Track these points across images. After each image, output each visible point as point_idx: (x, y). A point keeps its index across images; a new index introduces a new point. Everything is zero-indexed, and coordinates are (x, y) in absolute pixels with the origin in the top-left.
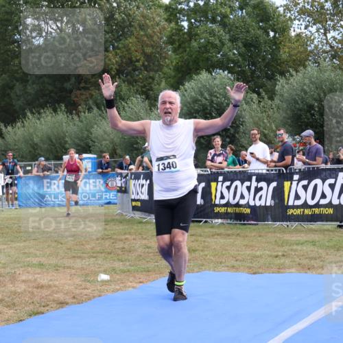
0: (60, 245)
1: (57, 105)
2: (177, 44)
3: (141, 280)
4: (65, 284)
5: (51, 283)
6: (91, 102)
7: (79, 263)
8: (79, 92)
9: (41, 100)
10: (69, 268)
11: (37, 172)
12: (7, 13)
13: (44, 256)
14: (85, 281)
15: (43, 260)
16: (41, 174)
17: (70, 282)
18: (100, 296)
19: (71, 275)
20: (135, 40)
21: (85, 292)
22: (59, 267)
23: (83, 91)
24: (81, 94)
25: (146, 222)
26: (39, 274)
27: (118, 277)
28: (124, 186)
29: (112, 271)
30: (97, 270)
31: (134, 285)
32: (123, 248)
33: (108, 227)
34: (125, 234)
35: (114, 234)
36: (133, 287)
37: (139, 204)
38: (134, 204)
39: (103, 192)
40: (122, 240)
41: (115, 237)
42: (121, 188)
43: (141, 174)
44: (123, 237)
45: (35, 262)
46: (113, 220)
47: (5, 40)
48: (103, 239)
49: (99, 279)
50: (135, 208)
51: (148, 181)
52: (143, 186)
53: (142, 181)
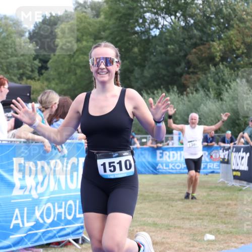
0: (171, 208)
1: (170, 87)
3: (242, 241)
4: (176, 242)
5: (163, 240)
6: (198, 85)
7: (187, 224)
8: (188, 76)
9: (156, 83)
10: (179, 227)
11: (152, 144)
12: (130, 8)
13: (157, 217)
14: (193, 239)
15: (157, 220)
16: (155, 146)
17: (179, 240)
19: (181, 234)
21: (194, 249)
22: (171, 226)
23: (191, 75)
24: (190, 78)
26: (153, 232)
27: (222, 237)
28: (226, 157)
29: (217, 232)
30: (203, 230)
31: (236, 245)
32: (226, 212)
33: (212, 193)
34: (227, 200)
35: (218, 199)
36: (235, 247)
37: (239, 174)
38: (235, 173)
39: (207, 162)
40: (224, 205)
41: (218, 202)
42: (224, 159)
43: (241, 147)
44: (226, 203)
45: (150, 221)
46: (216, 187)
47: (127, 31)
48: (208, 203)
49: (205, 239)
50: (235, 177)
51: (248, 154)
52: (242, 158)
53: (242, 154)
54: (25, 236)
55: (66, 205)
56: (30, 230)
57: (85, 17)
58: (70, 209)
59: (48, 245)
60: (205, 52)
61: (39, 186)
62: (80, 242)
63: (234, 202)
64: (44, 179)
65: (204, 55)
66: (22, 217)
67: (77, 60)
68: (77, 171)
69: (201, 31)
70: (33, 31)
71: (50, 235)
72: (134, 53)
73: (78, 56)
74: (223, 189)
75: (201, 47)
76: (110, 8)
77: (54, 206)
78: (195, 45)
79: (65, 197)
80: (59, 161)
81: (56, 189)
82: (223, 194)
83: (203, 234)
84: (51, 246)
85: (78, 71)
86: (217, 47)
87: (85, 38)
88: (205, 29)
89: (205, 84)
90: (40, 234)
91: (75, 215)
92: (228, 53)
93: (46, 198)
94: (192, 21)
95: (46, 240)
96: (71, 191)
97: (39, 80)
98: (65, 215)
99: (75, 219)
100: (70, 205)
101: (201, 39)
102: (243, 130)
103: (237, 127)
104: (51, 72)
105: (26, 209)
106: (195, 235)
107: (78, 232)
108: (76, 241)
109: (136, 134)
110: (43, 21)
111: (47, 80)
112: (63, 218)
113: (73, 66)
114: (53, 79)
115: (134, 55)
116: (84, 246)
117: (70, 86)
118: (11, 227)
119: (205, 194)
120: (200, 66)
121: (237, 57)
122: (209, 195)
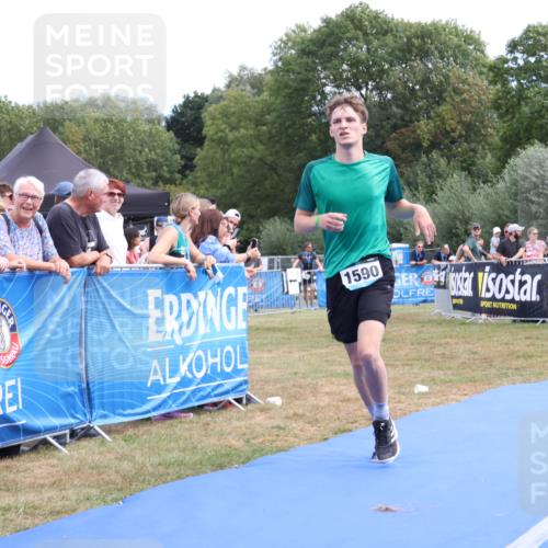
2: (504, 109)
3: (466, 392)
7: (391, 373)
12: (302, 81)
14: (399, 393)
18: (417, 411)
20: (450, 107)
21: (400, 406)
25: (471, 323)
26: (345, 385)
27: (438, 388)
28: (442, 279)
29: (431, 381)
30: (413, 380)
31: (458, 397)
32: (444, 354)
33: (424, 329)
34: (446, 337)
35: (432, 338)
36: (457, 401)
37: (461, 301)
38: (455, 301)
39: (417, 288)
40: (441, 345)
41: (433, 341)
42: (439, 282)
43: (462, 265)
44: (443, 341)
45: (339, 371)
46: (430, 321)
47: (301, 113)
48: (418, 344)
49: (416, 391)
50: (456, 307)
51: (472, 274)
52: (465, 280)
53: (464, 274)
54: (169, 397)
55: (222, 352)
56: (175, 388)
57: (242, 96)
58: (228, 357)
59: (201, 407)
60: (409, 137)
61: (184, 328)
62: (244, 401)
63: (456, 341)
64: (190, 319)
65: (407, 141)
66: (163, 371)
67: (233, 156)
68: (236, 305)
69: (403, 107)
70: (172, 118)
71: (203, 393)
72: (311, 142)
73: (234, 150)
74: (440, 324)
75: (403, 130)
76: (276, 81)
77: (206, 355)
78: (395, 128)
79: (220, 341)
80: (210, 292)
81: (208, 331)
82: (440, 329)
83: (412, 384)
84: (206, 408)
85: (235, 170)
86: (424, 128)
87: (242, 124)
88: (408, 105)
89: (411, 180)
90: (188, 393)
91: (235, 366)
92: (440, 136)
93: (197, 343)
94: (389, 96)
95: (198, 400)
96: (228, 332)
97: (180, 184)
98: (221, 365)
99: (236, 372)
100: (229, 352)
101: (402, 119)
102: (464, 242)
103: (455, 239)
104: (199, 174)
105: (167, 360)
106: (401, 386)
107: (241, 388)
108: (239, 401)
109: (318, 253)
110: (185, 103)
111: (194, 184)
112: (219, 370)
113: (228, 164)
114: (202, 183)
115: (313, 145)
116: (249, 407)
117: (225, 190)
118: (149, 385)
119: (415, 331)
120: (403, 156)
121: (453, 142)
122: (419, 332)
